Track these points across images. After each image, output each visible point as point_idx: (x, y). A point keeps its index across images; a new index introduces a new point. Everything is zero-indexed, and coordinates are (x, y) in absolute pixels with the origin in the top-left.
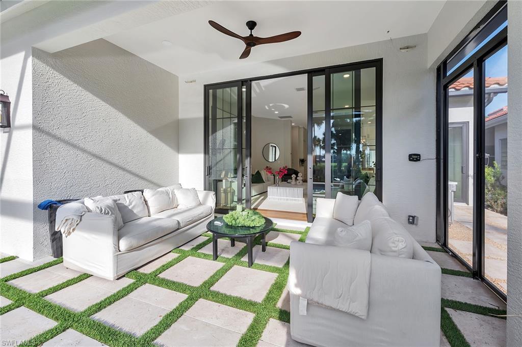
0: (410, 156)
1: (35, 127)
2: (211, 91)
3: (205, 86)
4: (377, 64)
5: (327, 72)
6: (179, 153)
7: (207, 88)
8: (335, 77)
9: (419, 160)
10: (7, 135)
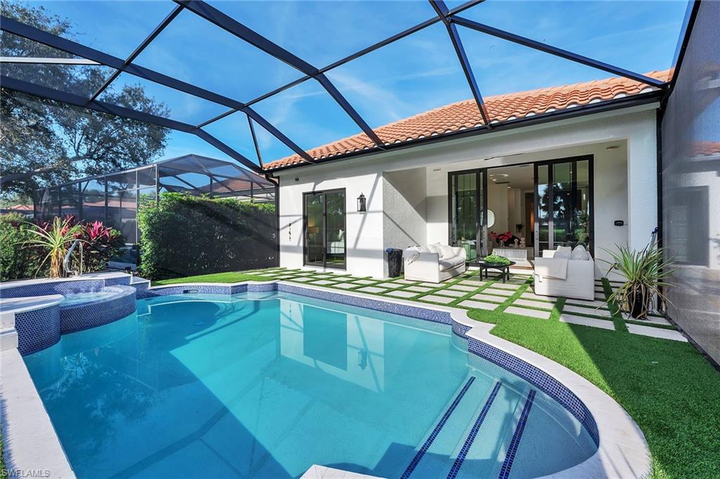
0: (616, 222)
1: (384, 212)
2: (453, 176)
3: (449, 173)
4: (590, 158)
5: (550, 163)
6: (427, 222)
7: (450, 174)
8: (556, 166)
9: (623, 225)
10: (363, 215)
